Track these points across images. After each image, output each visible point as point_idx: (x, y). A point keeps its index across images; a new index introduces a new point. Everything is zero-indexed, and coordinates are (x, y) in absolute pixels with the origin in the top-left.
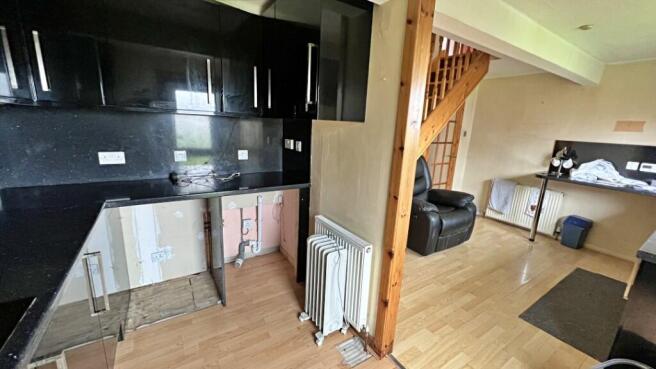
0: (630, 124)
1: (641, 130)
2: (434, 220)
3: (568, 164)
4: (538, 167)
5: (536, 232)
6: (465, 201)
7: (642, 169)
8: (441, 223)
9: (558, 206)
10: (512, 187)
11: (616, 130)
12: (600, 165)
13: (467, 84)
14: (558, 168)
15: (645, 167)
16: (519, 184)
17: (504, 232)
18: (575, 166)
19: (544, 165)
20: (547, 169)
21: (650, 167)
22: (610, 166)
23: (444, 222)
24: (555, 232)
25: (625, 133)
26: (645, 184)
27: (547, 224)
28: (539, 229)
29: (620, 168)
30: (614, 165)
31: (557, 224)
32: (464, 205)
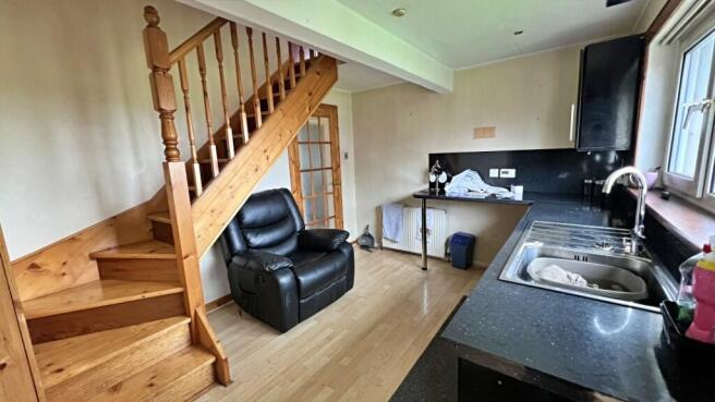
0: (484, 129)
1: (493, 136)
2: (285, 280)
3: (443, 177)
4: (420, 185)
5: (426, 257)
6: (337, 241)
7: (502, 176)
8: (298, 281)
9: (444, 225)
10: (400, 211)
11: (475, 137)
12: (468, 176)
13: (310, 94)
14: (435, 183)
15: (504, 173)
16: (406, 206)
17: (399, 263)
18: (449, 180)
19: (425, 183)
20: (427, 186)
21: (507, 173)
22: (476, 175)
23: (303, 279)
24: (446, 254)
25: (482, 140)
26: (506, 190)
27: (437, 247)
28: (429, 253)
29: (485, 177)
30: (480, 174)
31: (447, 245)
32: (336, 246)
